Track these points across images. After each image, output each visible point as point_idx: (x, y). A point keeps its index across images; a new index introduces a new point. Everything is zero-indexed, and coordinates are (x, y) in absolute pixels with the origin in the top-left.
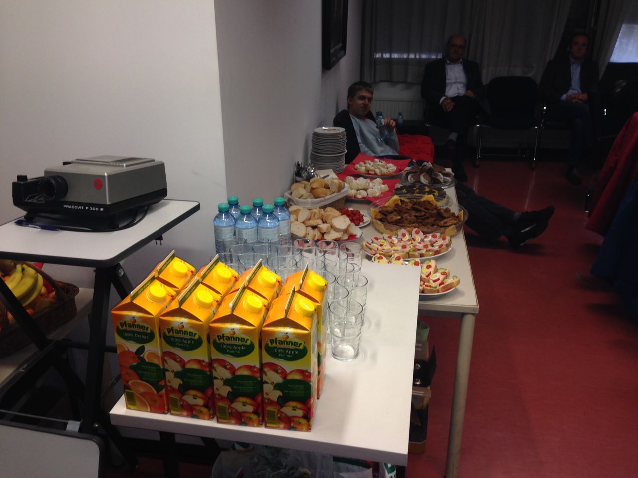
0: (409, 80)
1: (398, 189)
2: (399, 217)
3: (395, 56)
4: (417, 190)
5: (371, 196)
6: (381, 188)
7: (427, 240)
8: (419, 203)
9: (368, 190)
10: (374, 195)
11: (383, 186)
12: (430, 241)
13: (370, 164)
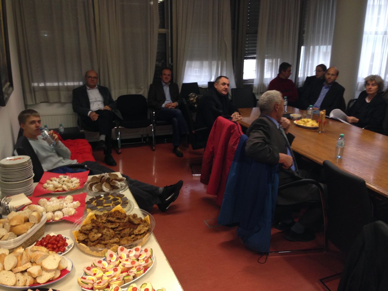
0: (63, 101)
1: (88, 203)
2: (100, 235)
3: (48, 84)
4: (105, 201)
5: (68, 216)
6: (74, 205)
7: (132, 255)
8: (111, 214)
9: (63, 210)
10: (70, 214)
11: (75, 203)
12: (135, 256)
13: (56, 181)
